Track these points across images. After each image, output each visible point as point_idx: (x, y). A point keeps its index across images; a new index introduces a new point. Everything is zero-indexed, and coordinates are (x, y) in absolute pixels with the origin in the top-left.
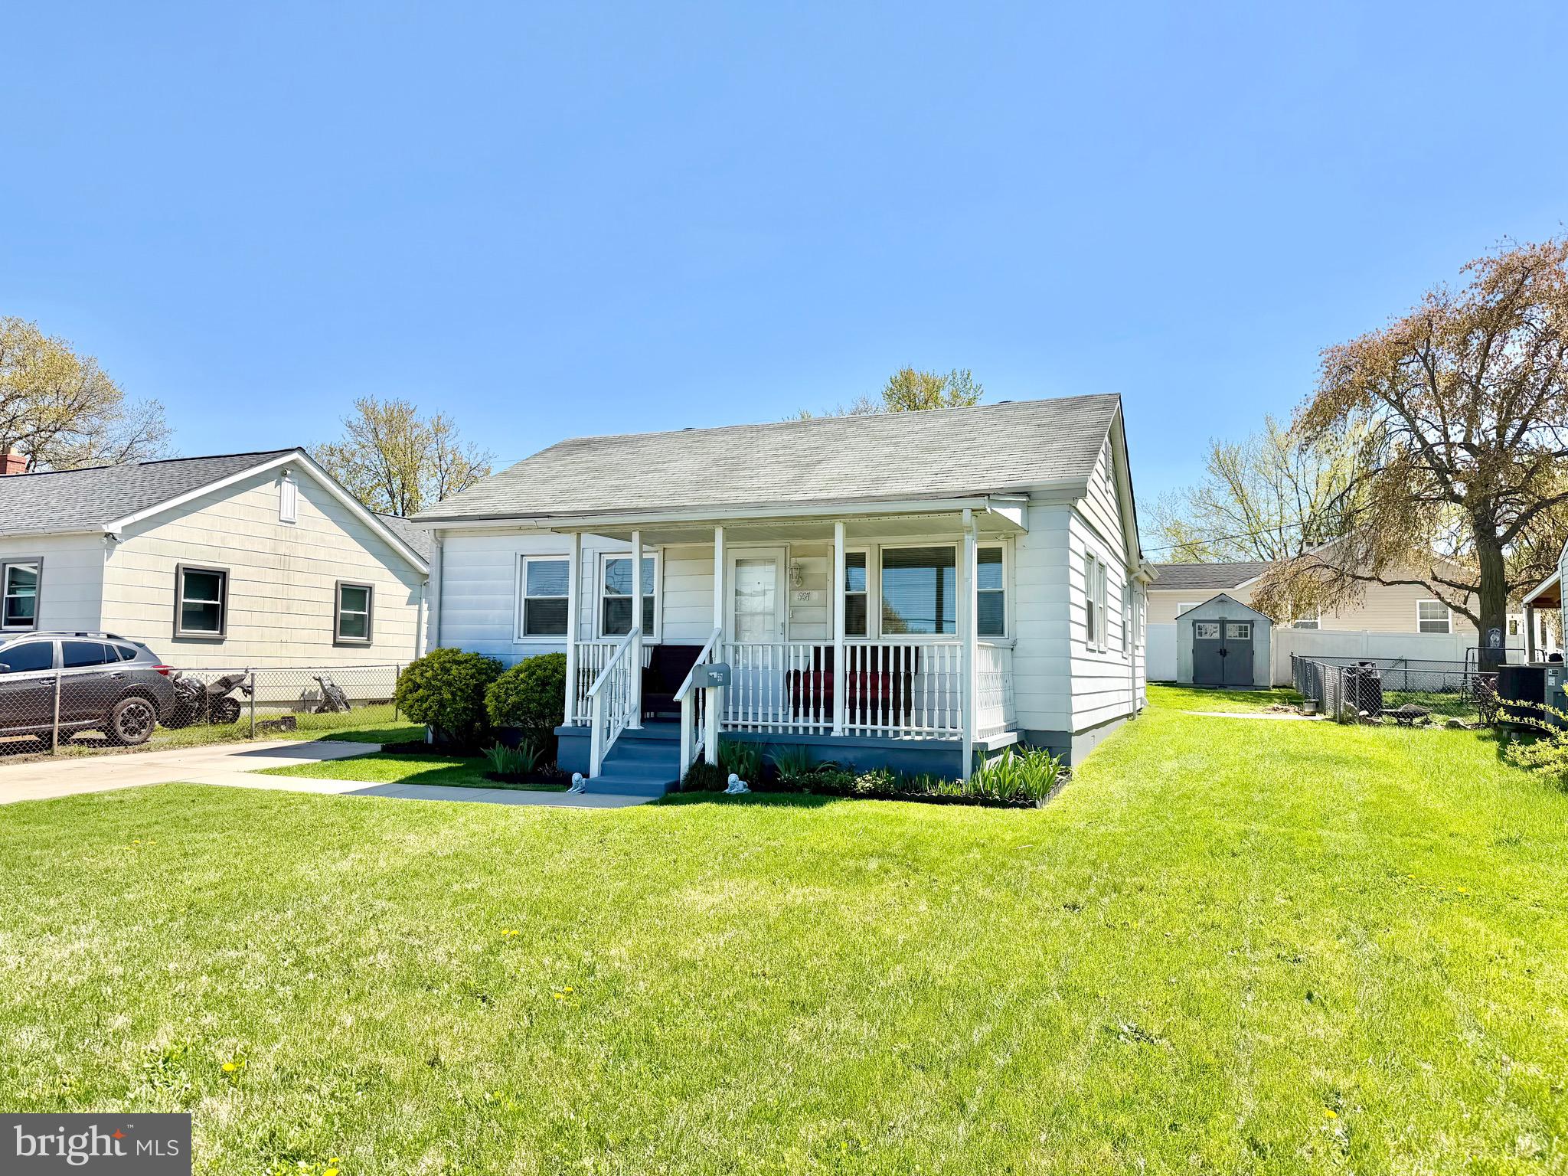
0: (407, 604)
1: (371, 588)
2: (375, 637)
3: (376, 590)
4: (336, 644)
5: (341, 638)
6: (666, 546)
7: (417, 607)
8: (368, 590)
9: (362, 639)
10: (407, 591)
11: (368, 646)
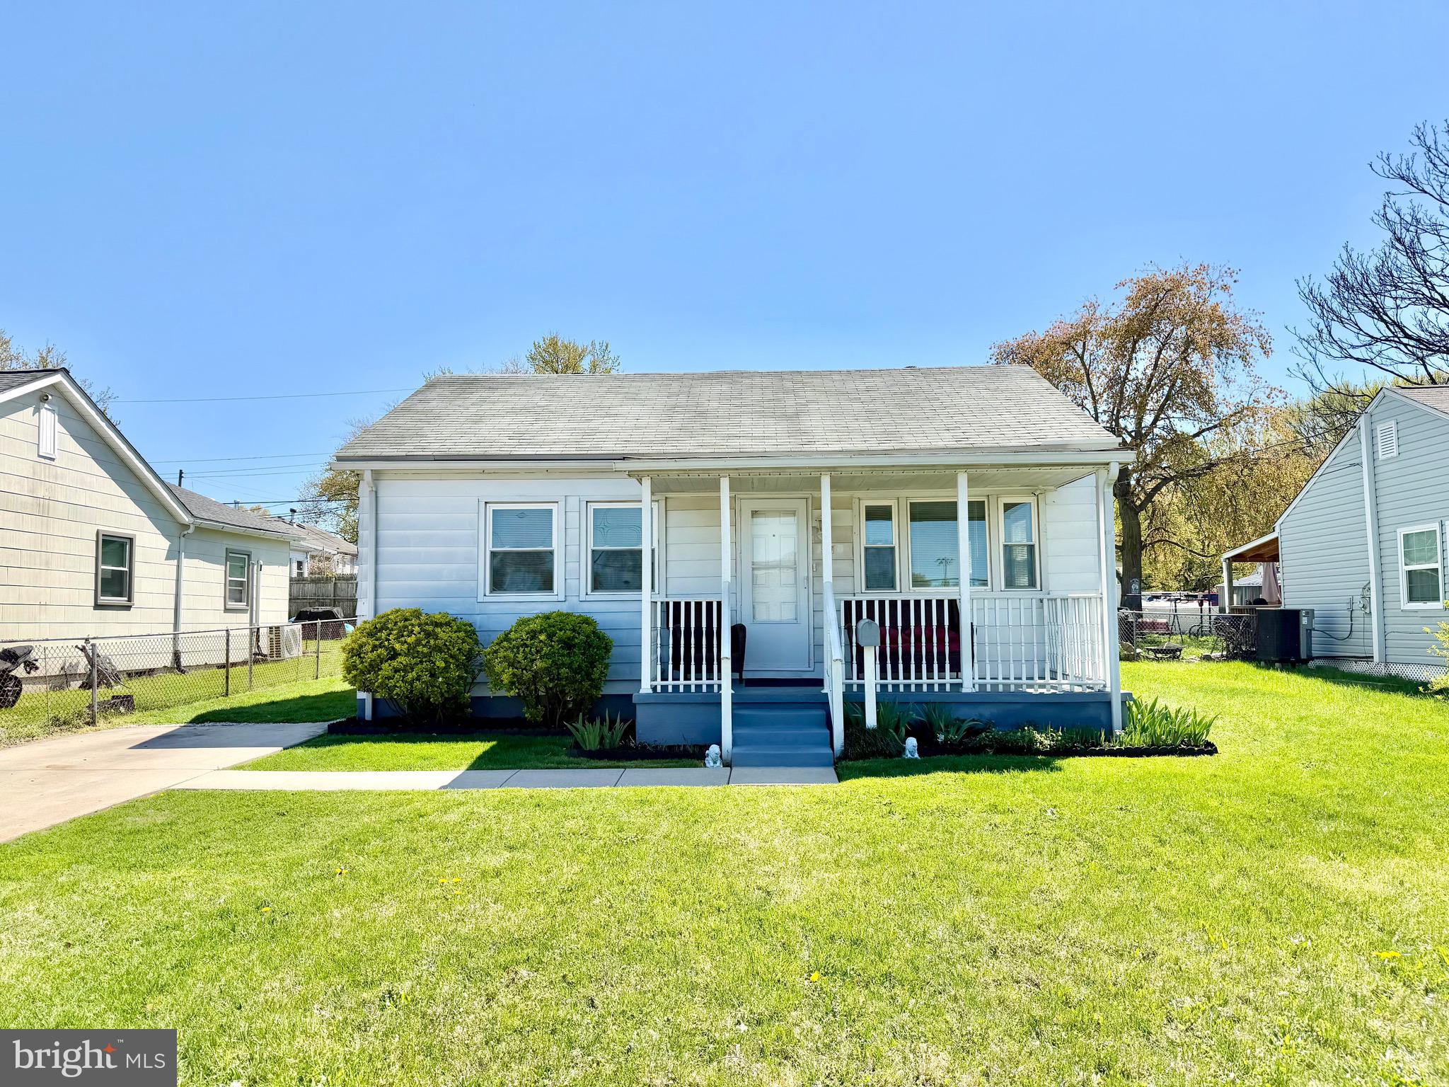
0: (167, 559)
1: (131, 540)
2: (136, 597)
3: (137, 542)
4: (98, 606)
5: (105, 600)
6: (669, 495)
7: (176, 561)
8: (128, 541)
9: (122, 600)
10: (165, 544)
11: (128, 608)
